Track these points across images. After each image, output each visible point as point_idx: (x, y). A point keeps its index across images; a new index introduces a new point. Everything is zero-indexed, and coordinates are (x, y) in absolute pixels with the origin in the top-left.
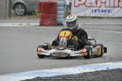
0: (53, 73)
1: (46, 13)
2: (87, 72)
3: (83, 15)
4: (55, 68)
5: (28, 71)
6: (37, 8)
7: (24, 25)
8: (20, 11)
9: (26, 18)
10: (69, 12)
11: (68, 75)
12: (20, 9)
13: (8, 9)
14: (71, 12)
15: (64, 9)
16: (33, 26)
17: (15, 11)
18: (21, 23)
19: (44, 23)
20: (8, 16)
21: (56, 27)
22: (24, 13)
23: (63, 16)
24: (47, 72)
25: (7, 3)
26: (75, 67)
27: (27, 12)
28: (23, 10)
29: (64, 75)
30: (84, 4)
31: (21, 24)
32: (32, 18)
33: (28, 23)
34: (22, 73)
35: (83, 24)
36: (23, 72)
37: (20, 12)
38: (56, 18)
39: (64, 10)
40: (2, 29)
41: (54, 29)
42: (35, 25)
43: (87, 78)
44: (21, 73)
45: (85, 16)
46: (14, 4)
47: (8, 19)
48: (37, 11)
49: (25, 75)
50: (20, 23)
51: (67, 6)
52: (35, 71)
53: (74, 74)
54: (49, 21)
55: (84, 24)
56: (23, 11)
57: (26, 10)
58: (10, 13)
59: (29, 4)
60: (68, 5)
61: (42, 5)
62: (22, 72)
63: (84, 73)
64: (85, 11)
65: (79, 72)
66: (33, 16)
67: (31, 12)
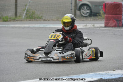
0: (116, 74)
4: (119, 70)
5: (92, 73)
6: (102, 9)
7: (89, 26)
8: (85, 12)
9: (91, 20)
12: (85, 10)
13: (73, 10)
16: (98, 27)
17: (80, 12)
19: (109, 24)
21: (121, 28)
22: (89, 14)
24: (111, 73)
25: (72, 4)
27: (93, 14)
28: (89, 11)
31: (86, 26)
32: (97, 19)
33: (93, 25)
36: (86, 73)
38: (121, 19)
41: (119, 31)
42: (100, 26)
46: (79, 5)
48: (102, 12)
49: (89, 77)
50: (85, 25)
52: (98, 73)
54: (114, 22)
56: (88, 13)
57: (91, 12)
59: (94, 5)
61: (107, 6)
62: (85, 73)
66: (98, 17)
67: (97, 13)
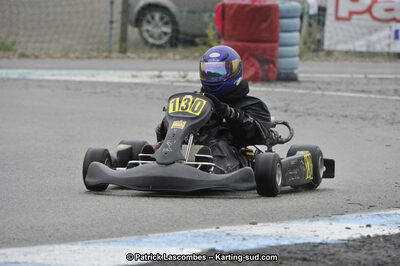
0: (259, 236)
1: (243, 41)
2: (372, 235)
3: (364, 49)
4: (269, 221)
5: (180, 230)
6: (211, 25)
7: (171, 79)
8: (156, 31)
9: (177, 57)
10: (318, 36)
11: (309, 243)
12: (156, 26)
13: (117, 25)
14: (323, 37)
15: (301, 26)
17: (141, 33)
18: (161, 71)
20: (116, 47)
21: (273, 85)
22: (171, 38)
23: (296, 49)
24: (242, 232)
25: (115, 6)
26: (333, 219)
27: (181, 36)
28: (168, 29)
29: (296, 244)
30: (369, 10)
31: (159, 77)
32: (197, 54)
33: (182, 74)
34: (162, 234)
35: (363, 76)
36: (162, 231)
37: (156, 35)
38: (274, 56)
39: (300, 31)
40: (98, 90)
41: (266, 94)
43: (372, 254)
44: (157, 235)
45: (371, 50)
46: (137, 8)
47: (118, 58)
48: (211, 32)
49: (171, 243)
50: (156, 73)
51: (310, 17)
52: (202, 231)
53: (329, 241)
54: (252, 65)
55: (366, 77)
56: (165, 34)
57: (176, 30)
58: (124, 38)
59: (186, 9)
60: (314, 15)
61: (231, 13)
62: (159, 232)
63: (363, 237)
64: (370, 33)
65: (345, 236)
66: (199, 48)
67: (194, 36)
